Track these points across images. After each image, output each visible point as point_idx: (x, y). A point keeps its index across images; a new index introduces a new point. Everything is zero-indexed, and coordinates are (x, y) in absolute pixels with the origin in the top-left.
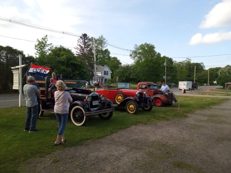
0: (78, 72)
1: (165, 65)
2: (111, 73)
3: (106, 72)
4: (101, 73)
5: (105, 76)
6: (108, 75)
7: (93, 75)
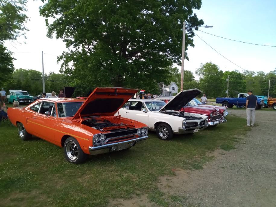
0: (153, 90)
1: (227, 81)
2: (178, 88)
3: (173, 88)
4: (170, 89)
5: (172, 91)
6: (175, 90)
7: (162, 91)
